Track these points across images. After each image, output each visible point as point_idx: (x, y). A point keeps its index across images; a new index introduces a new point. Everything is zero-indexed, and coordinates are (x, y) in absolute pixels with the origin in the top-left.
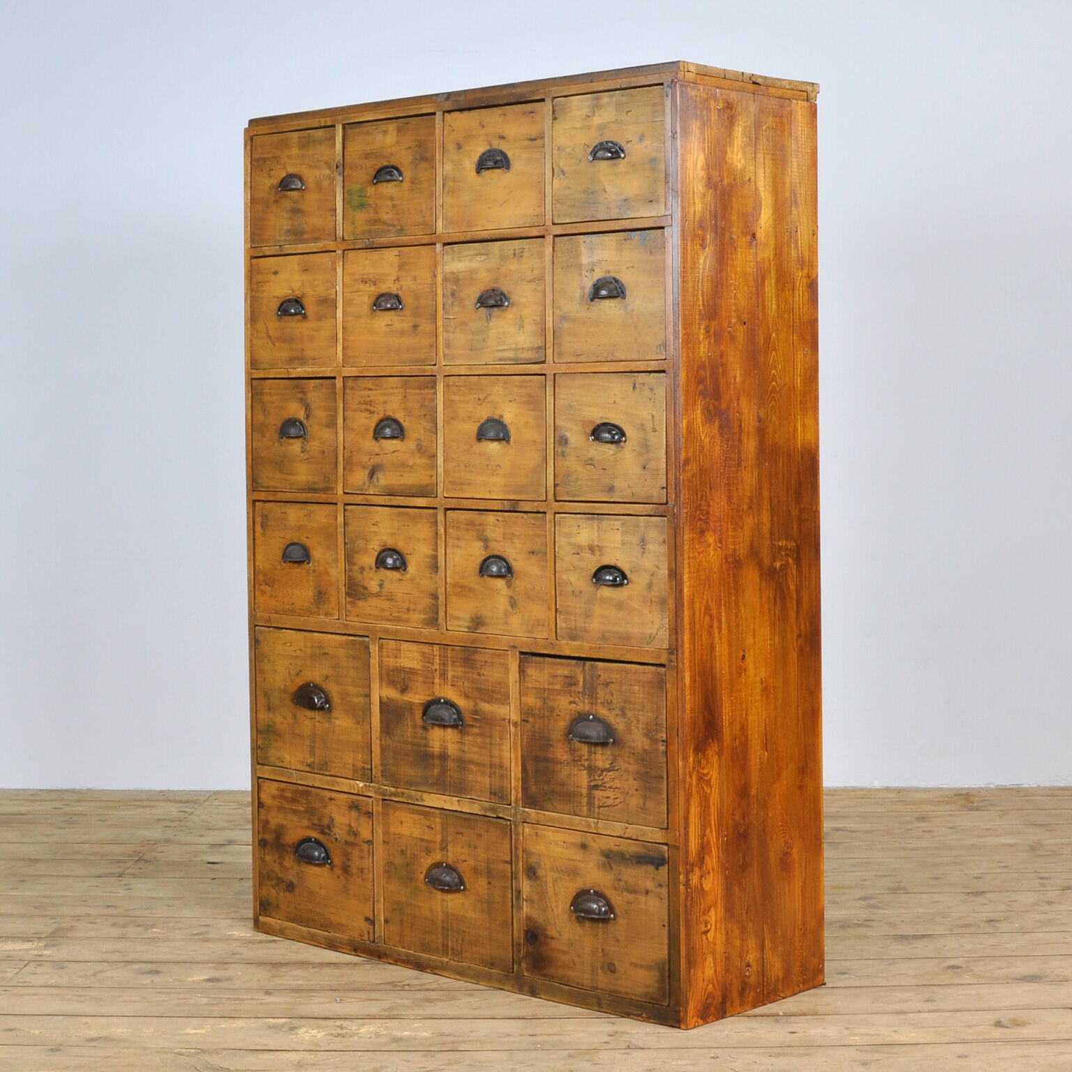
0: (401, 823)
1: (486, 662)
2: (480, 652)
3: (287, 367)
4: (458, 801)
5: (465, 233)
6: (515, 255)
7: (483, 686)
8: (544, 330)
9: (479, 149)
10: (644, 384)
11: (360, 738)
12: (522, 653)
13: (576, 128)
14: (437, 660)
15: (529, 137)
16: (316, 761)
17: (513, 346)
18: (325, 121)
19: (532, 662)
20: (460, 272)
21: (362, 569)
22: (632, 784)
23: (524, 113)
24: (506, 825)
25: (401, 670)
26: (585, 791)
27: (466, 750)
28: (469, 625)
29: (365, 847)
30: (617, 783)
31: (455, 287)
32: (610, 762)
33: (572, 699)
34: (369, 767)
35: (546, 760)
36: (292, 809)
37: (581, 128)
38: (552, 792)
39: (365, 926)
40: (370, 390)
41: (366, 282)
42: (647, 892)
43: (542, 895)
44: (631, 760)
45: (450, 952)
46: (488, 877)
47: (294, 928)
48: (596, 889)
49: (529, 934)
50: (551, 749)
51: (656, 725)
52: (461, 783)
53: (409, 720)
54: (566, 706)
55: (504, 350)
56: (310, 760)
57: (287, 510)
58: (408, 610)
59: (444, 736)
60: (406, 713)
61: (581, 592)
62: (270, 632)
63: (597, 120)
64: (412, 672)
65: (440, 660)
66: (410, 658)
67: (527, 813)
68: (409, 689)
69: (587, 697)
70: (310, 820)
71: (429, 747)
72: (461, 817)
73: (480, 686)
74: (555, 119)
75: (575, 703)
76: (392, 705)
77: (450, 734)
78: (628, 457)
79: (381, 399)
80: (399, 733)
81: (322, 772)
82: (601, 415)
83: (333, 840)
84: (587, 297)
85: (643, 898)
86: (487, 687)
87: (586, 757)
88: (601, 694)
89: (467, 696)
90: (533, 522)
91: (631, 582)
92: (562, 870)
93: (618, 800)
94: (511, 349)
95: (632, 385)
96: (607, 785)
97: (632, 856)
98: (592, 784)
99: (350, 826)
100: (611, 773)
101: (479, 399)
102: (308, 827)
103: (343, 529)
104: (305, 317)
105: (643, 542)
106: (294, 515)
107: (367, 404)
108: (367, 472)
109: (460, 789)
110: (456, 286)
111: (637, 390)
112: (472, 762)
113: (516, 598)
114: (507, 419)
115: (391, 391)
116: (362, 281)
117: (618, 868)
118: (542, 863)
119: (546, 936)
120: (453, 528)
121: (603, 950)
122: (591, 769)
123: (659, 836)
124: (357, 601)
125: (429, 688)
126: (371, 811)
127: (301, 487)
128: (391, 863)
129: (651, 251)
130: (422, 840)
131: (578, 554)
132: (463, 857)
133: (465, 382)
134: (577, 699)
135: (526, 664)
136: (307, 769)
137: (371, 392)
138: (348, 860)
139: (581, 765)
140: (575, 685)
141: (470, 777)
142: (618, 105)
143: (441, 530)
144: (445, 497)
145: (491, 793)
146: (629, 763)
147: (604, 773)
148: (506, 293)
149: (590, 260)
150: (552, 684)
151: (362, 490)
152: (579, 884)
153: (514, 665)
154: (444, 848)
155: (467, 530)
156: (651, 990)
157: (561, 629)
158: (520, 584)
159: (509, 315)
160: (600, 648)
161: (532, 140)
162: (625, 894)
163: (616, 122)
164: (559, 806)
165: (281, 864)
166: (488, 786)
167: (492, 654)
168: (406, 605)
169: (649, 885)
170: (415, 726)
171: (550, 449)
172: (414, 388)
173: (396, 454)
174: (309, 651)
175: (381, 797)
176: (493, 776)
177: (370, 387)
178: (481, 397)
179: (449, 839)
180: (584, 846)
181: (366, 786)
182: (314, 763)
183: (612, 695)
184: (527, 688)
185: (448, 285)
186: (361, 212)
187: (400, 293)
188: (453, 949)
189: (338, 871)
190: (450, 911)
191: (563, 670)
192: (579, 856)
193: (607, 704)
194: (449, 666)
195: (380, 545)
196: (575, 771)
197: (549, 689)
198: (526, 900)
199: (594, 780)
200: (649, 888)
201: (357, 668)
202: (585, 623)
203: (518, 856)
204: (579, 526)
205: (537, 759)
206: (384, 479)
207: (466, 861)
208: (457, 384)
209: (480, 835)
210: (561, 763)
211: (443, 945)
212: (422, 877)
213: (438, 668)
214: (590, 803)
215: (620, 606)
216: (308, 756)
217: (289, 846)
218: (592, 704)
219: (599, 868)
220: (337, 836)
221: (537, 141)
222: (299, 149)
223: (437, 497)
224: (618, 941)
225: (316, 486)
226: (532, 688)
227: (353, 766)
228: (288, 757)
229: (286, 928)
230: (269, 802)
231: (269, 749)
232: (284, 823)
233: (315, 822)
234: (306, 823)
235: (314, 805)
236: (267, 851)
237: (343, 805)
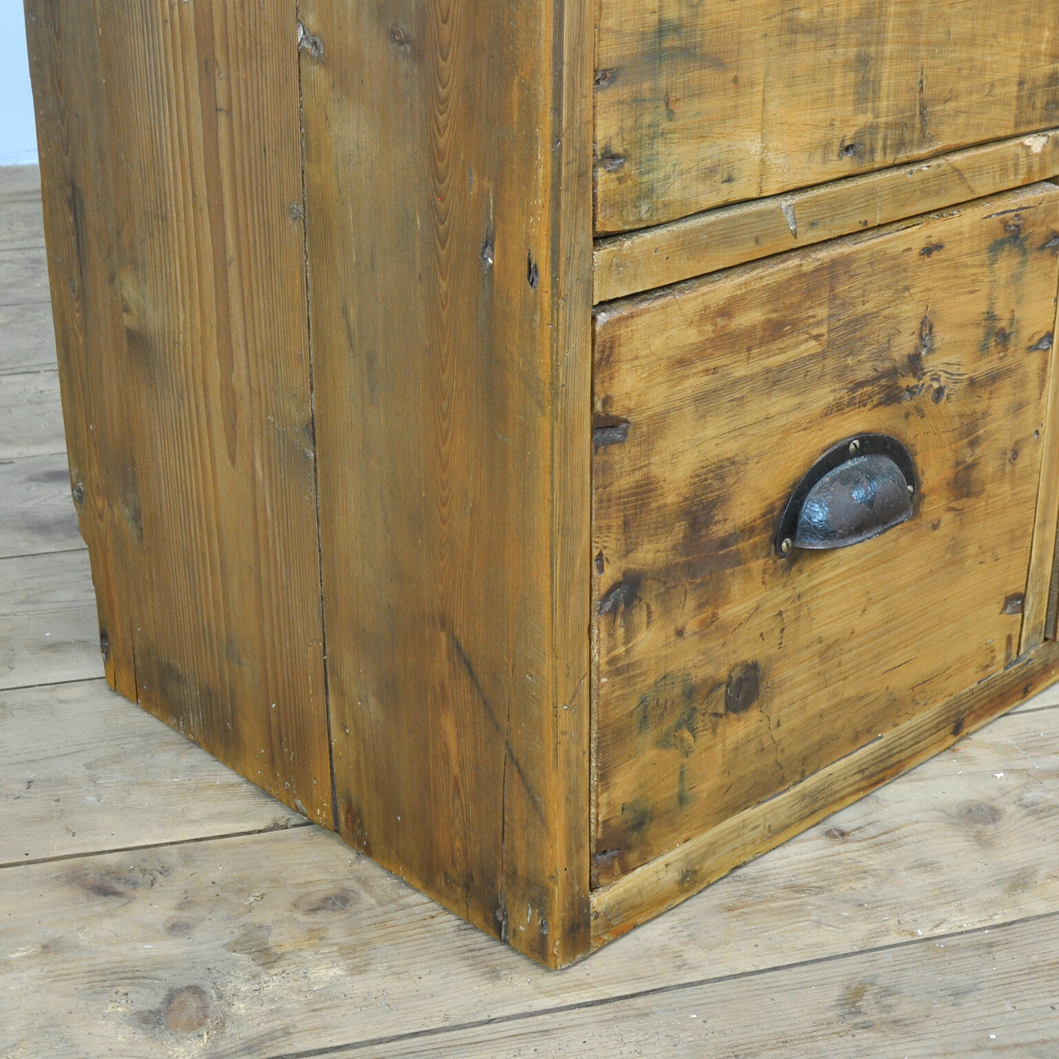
36: (768, 370)
56: (855, 126)
70: (841, 373)
81: (902, 157)
83: (929, 400)
99: (991, 316)
102: (837, 408)
136: (848, 165)
165: (708, 627)
182: (873, 128)
216: (849, 111)
217: (748, 531)
227: (1021, 83)
228: (752, 146)
229: (711, 849)
230: (658, 397)
231: (660, 147)
232: (730, 448)
233: (861, 376)
234: (824, 395)
235: (860, 309)
236: (640, 616)
237: (970, 254)
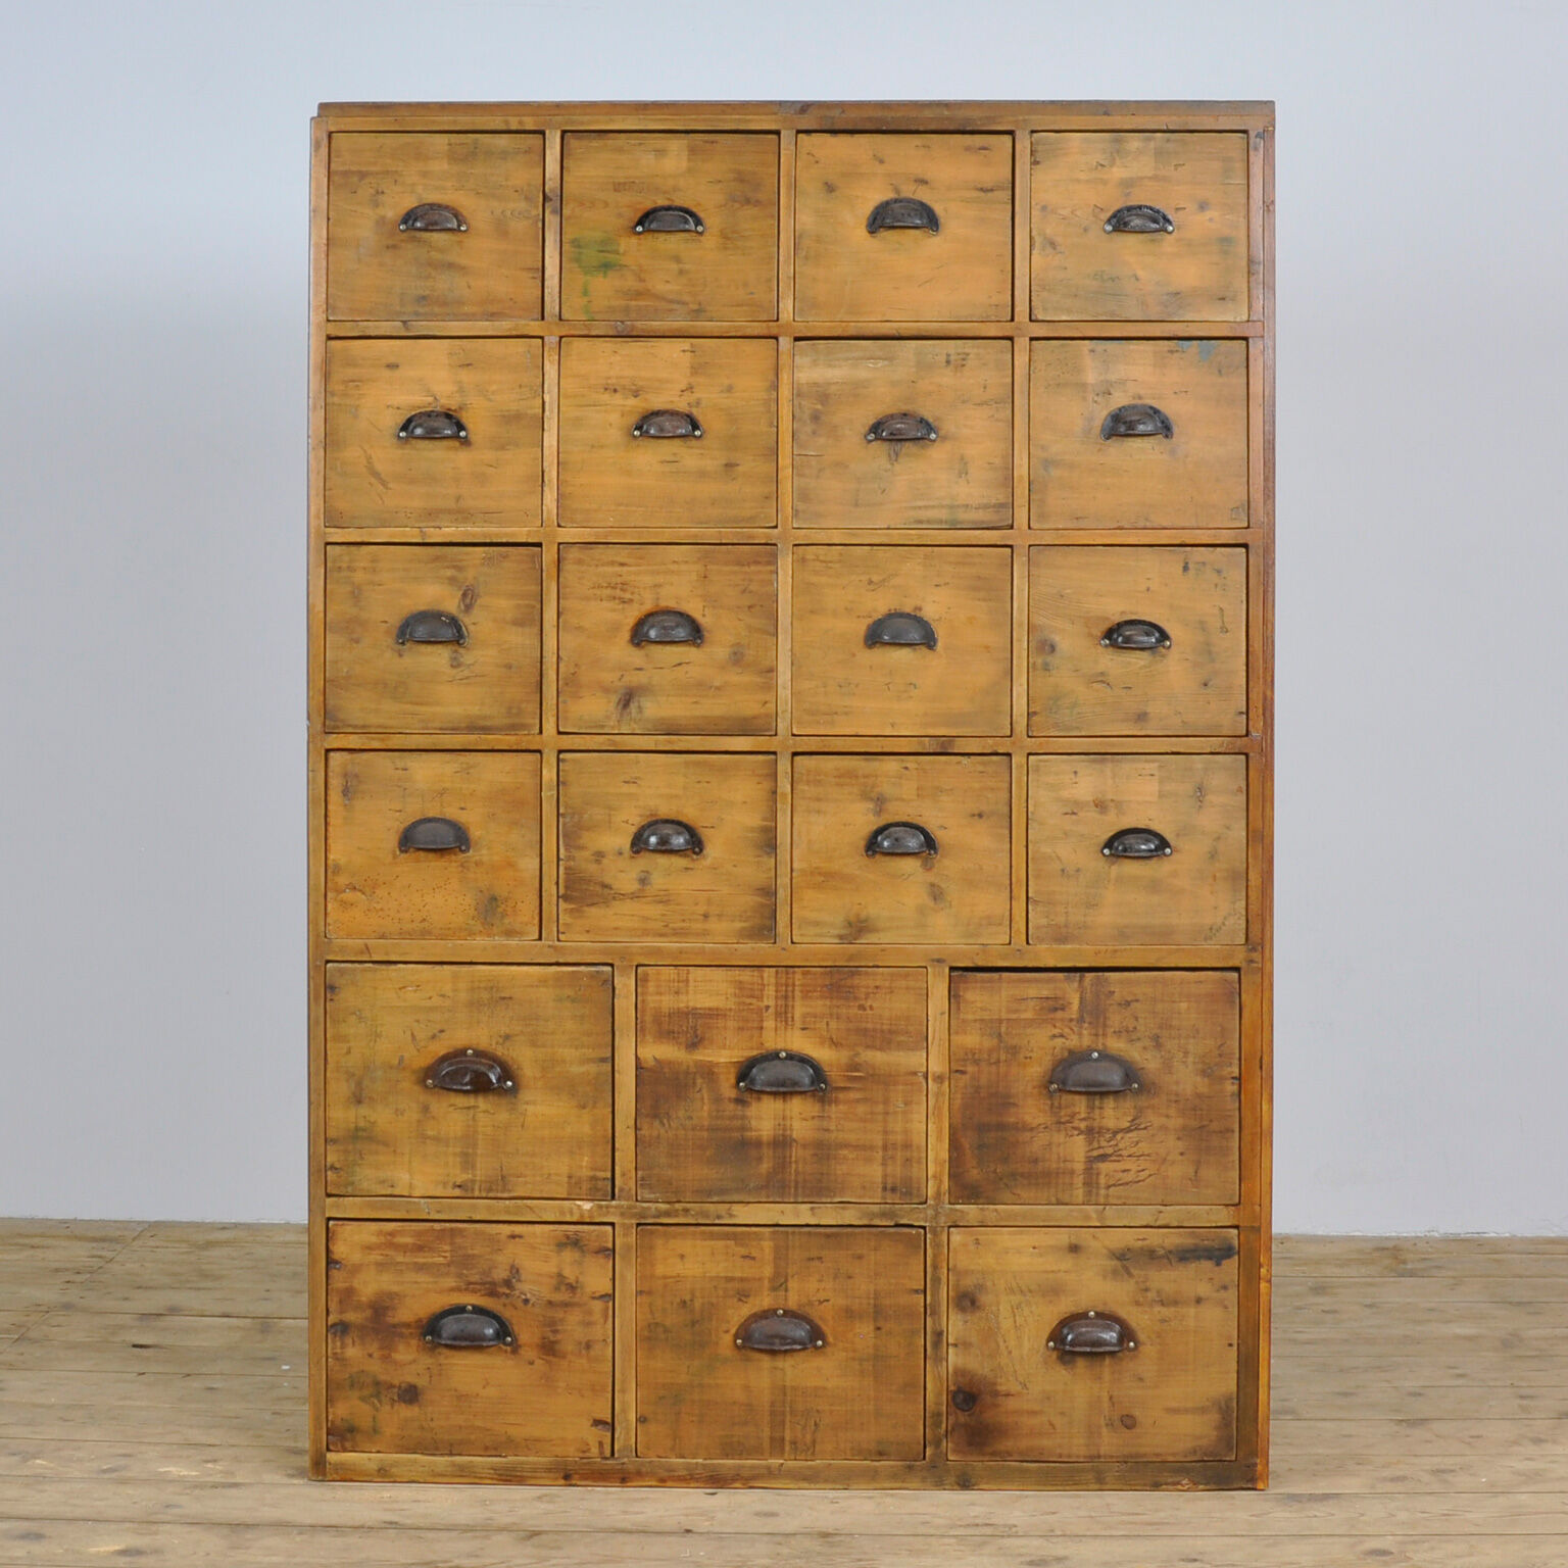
0: (682, 1257)
1: (877, 987)
2: (867, 973)
3: (421, 525)
4: (812, 1209)
5: (844, 324)
6: (948, 362)
7: (870, 1026)
8: (1009, 481)
9: (875, 195)
10: (1204, 563)
11: (587, 1129)
12: (952, 969)
13: (1078, 181)
14: (770, 991)
15: (979, 186)
16: (478, 1178)
17: (947, 502)
18: (520, 123)
19: (976, 982)
20: (829, 384)
21: (599, 856)
22: (1172, 1145)
23: (968, 149)
24: (919, 1234)
25: (687, 1014)
26: (1079, 1166)
27: (833, 1128)
28: (843, 932)
29: (598, 1306)
30: (1144, 1147)
31: (819, 407)
32: (1130, 1119)
33: (1056, 1031)
34: (609, 1175)
35: (1001, 1127)
36: (416, 1263)
37: (1088, 181)
38: (1013, 1175)
39: (594, 1437)
40: (622, 564)
41: (615, 391)
42: (1199, 1301)
43: (990, 1334)
44: (1172, 1112)
45: (787, 1448)
46: (875, 1320)
47: (415, 1461)
48: (1098, 1310)
49: (961, 1396)
50: (1013, 1110)
51: (1220, 1055)
52: (820, 1181)
53: (704, 1091)
54: (1043, 1045)
55: (926, 507)
56: (462, 1178)
57: (409, 764)
58: (706, 916)
59: (784, 1110)
60: (699, 1081)
61: (1078, 870)
62: (365, 970)
63: (1118, 173)
64: (713, 1014)
65: (776, 991)
66: (709, 991)
67: (962, 1212)
68: (706, 1042)
69: (1086, 1025)
70: (460, 1276)
71: (751, 1129)
72: (820, 1233)
73: (864, 1025)
74: (1036, 163)
75: (1062, 1036)
76: (666, 1070)
77: (797, 1107)
78: (1175, 669)
79: (648, 580)
80: (681, 1113)
81: (491, 1195)
82: (1121, 609)
83: (520, 1304)
84: (1097, 430)
85: (1192, 1311)
86: (878, 1026)
87: (1083, 1115)
88: (1115, 1019)
89: (835, 1044)
90: (981, 768)
91: (1177, 851)
92: (1030, 1291)
93: (1147, 1173)
94: (943, 507)
95: (1182, 565)
96: (1125, 1153)
97: (1170, 1252)
98: (1095, 1153)
99: (560, 1275)
100: (1130, 1135)
101: (870, 582)
102: (458, 1289)
103: (555, 792)
104: (466, 442)
105: (1200, 791)
106: (426, 771)
107: (614, 588)
108: (615, 698)
109: (817, 1190)
110: (822, 405)
111: (1192, 572)
112: (846, 1146)
113: (943, 886)
114: (930, 612)
115: (674, 567)
116: (606, 389)
117: (1142, 1273)
118: (989, 1284)
119: (996, 1394)
120: (808, 783)
121: (1111, 1398)
122: (1091, 1133)
123: (1223, 1216)
124: (586, 908)
125: (752, 1037)
126: (610, 1245)
127: (451, 725)
128: (657, 1324)
129: (1220, 371)
130: (730, 1279)
131: (1074, 813)
132: (822, 1296)
133: (841, 554)
134: (1067, 1030)
135: (962, 985)
136: (457, 1192)
137: (625, 569)
138: (555, 1332)
139: (1074, 1128)
140: (1063, 1009)
141: (841, 1169)
142: (1159, 154)
143: (784, 786)
144: (793, 735)
145: (885, 1189)
146: (1167, 1116)
147: (1119, 1137)
148: (931, 420)
149: (1102, 378)
150: (1016, 1011)
151: (603, 727)
152: (1065, 1306)
153: (939, 989)
154: (779, 1283)
155: (838, 784)
156: (1204, 1442)
157: (1038, 928)
158: (948, 865)
159: (937, 453)
160: (1116, 951)
161: (982, 190)
162: (1157, 1309)
163: (1155, 178)
164: (1025, 1194)
165: (386, 1358)
166: (880, 1180)
167: (892, 975)
168: (701, 909)
169: (1203, 1289)
170: (718, 1100)
171: (1019, 657)
172: (726, 563)
173: (684, 668)
174: (463, 996)
175: (634, 1221)
176: (890, 1162)
177: (622, 560)
178: (875, 578)
179: (789, 1271)
180: (1074, 1249)
181: (601, 1207)
182: (473, 1181)
183: (1136, 1019)
184: (964, 1021)
185: (803, 403)
186: (605, 277)
187: (695, 412)
188: (794, 1443)
189: (528, 1353)
190: (788, 1384)
191: (1037, 988)
192: (1067, 1263)
193: (1126, 1032)
194: (797, 998)
195: (641, 816)
196: (1059, 1138)
197: (1008, 1020)
198: (955, 1345)
199: (1100, 1148)
200: (1202, 1295)
201: (582, 1017)
202: (1085, 916)
203: (940, 1279)
204: (1075, 773)
205: (982, 1128)
206: (652, 709)
207: (828, 1301)
208: (821, 558)
209: (860, 1257)
210: (1032, 1129)
211: (772, 1439)
212: (728, 1339)
213: (771, 1003)
214: (1090, 1182)
215: (1154, 886)
216: (458, 1172)
217: (408, 1325)
218: (1097, 1035)
219: (1105, 1277)
220: (529, 1296)
221: (996, 193)
222: (449, 164)
223: (776, 735)
224: (1141, 1379)
225: (488, 723)
226: (975, 1021)
227: (570, 1177)
228: (405, 1177)
229: (396, 1464)
230: (356, 1257)
231: (358, 1169)
232: (395, 1288)
233: (473, 1279)
234: (450, 1282)
235: (470, 1252)
236: (349, 1341)
237: (543, 1244)
